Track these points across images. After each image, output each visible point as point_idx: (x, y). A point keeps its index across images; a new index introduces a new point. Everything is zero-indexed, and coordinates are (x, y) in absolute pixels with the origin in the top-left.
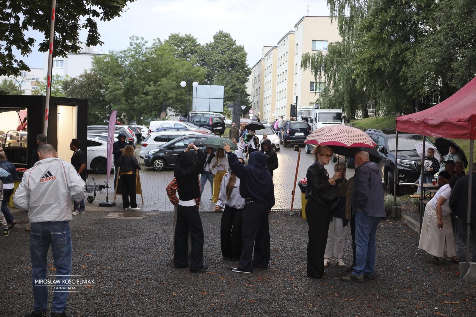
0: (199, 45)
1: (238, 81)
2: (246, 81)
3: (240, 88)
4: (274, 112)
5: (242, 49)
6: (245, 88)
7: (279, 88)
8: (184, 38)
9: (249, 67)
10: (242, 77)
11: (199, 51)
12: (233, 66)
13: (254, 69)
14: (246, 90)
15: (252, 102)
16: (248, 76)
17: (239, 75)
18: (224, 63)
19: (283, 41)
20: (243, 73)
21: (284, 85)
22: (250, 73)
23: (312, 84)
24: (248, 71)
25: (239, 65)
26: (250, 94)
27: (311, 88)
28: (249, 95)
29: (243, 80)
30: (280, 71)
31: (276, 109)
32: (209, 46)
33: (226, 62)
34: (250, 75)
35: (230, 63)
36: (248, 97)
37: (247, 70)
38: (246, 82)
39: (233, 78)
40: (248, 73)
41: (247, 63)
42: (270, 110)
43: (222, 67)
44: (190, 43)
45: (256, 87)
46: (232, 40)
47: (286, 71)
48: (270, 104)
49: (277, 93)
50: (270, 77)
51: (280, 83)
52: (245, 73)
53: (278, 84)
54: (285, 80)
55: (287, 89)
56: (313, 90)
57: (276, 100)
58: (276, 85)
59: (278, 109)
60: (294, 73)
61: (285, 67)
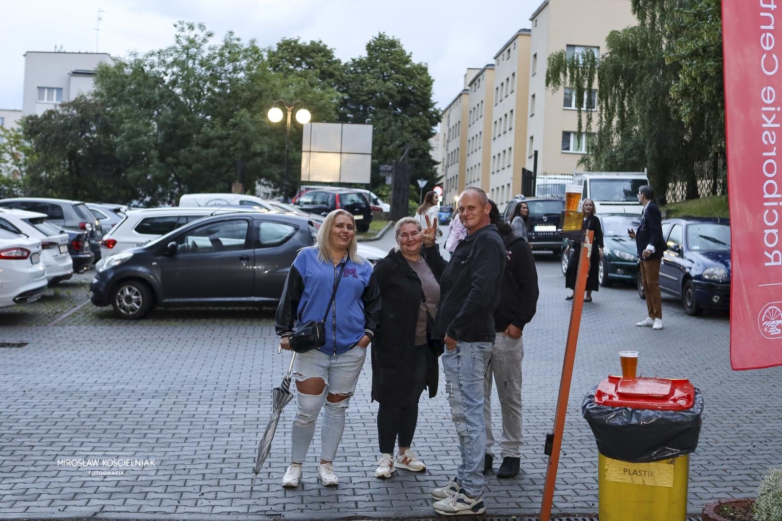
0: (339, 61)
1: (415, 134)
2: (432, 135)
3: (418, 149)
5: (422, 70)
6: (430, 148)
7: (497, 147)
8: (307, 48)
9: (437, 107)
10: (423, 125)
11: (336, 73)
12: (404, 103)
13: (447, 113)
14: (431, 153)
15: (441, 177)
16: (435, 124)
17: (417, 122)
18: (386, 97)
19: (506, 52)
20: (424, 117)
21: (508, 140)
22: (439, 119)
23: (567, 137)
24: (434, 116)
25: (418, 102)
26: (439, 161)
27: (563, 145)
28: (437, 163)
29: (425, 131)
30: (499, 112)
31: (491, 191)
32: (357, 63)
33: (391, 97)
34: (439, 124)
35: (398, 97)
36: (436, 166)
37: (433, 112)
38: (432, 137)
39: (406, 128)
40: (436, 119)
41: (433, 99)
43: (383, 105)
44: (319, 58)
45: (454, 145)
46: (403, 52)
47: (512, 111)
48: (478, 180)
49: (492, 158)
50: (478, 127)
51: (499, 135)
52: (429, 118)
53: (494, 139)
54: (510, 129)
55: (513, 149)
56: (568, 149)
57: (491, 172)
58: (492, 140)
59: (495, 190)
60: (529, 114)
61: (510, 103)
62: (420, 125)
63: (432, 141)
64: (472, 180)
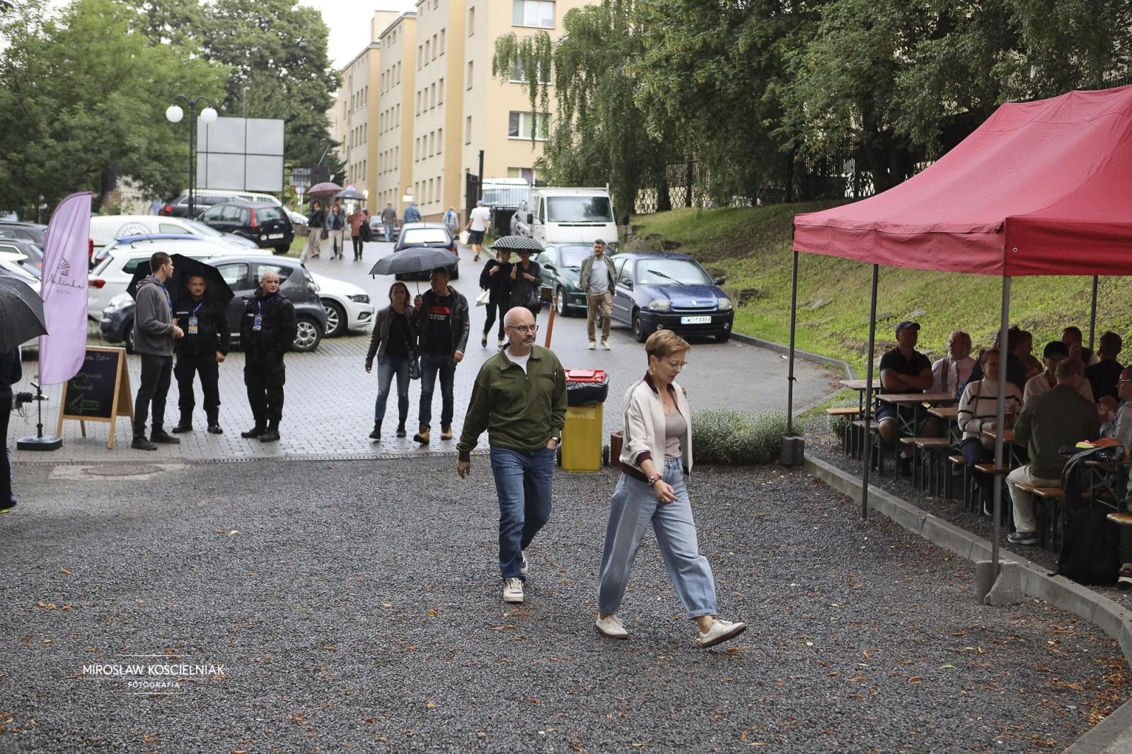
1: (307, 104)
2: (328, 104)
3: (313, 125)
4: (409, 191)
5: (315, 15)
6: (328, 124)
7: (422, 127)
9: (334, 66)
10: (318, 93)
11: (194, 17)
12: (291, 62)
13: (349, 72)
14: (329, 130)
15: (345, 163)
16: (332, 89)
17: (309, 88)
18: (266, 53)
20: (319, 81)
21: (437, 119)
22: (339, 84)
23: (515, 118)
24: (333, 78)
25: (309, 60)
26: (338, 139)
27: (510, 129)
28: (336, 144)
29: (322, 101)
30: (424, 79)
31: (414, 185)
33: (273, 52)
34: (338, 90)
35: (282, 53)
36: (335, 149)
37: (331, 74)
38: (330, 108)
39: (294, 96)
40: (334, 83)
41: (330, 55)
42: (397, 186)
43: (261, 63)
45: (358, 120)
47: (442, 80)
48: (396, 169)
49: (415, 141)
50: (395, 96)
51: (425, 111)
52: (326, 82)
53: (418, 115)
54: (440, 104)
55: (444, 131)
56: (516, 134)
57: (414, 159)
58: (415, 118)
59: (420, 184)
60: (466, 87)
61: (439, 69)
62: (315, 92)
63: (331, 114)
64: (388, 169)
